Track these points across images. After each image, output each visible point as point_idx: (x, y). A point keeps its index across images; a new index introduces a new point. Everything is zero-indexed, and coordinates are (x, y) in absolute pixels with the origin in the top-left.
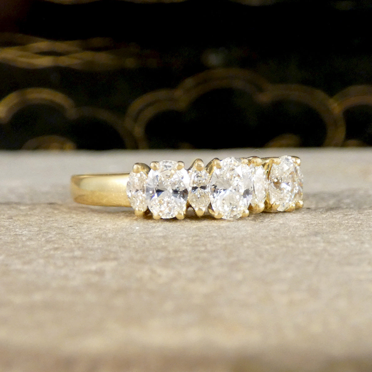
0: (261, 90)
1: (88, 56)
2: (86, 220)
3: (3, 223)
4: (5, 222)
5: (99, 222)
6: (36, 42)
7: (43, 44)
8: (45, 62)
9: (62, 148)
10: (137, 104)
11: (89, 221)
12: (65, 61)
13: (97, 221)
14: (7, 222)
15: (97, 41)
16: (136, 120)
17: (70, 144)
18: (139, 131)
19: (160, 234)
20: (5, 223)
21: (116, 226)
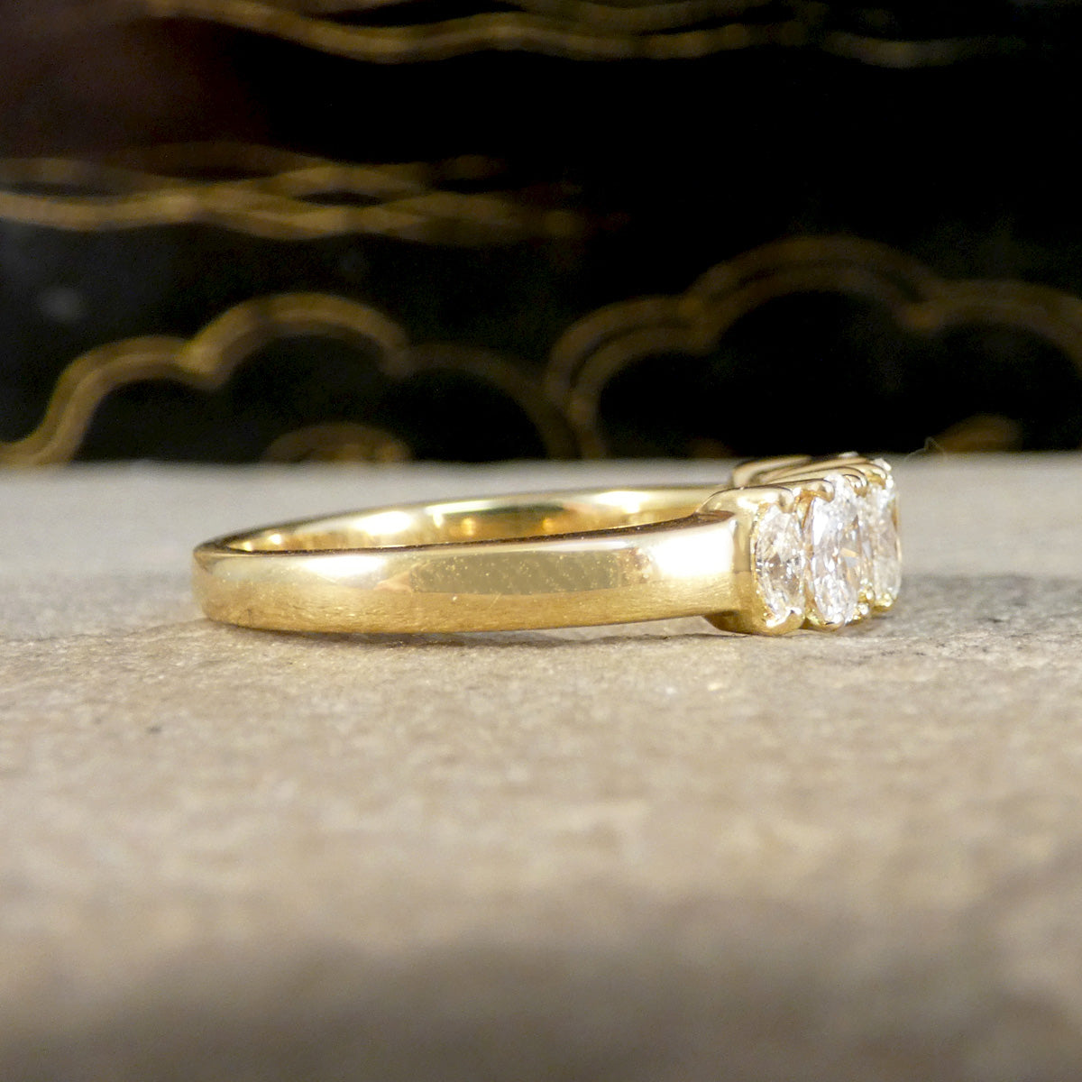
0: (914, 296)
1: (444, 205)
2: (511, 668)
3: (268, 677)
4: (272, 675)
5: (551, 672)
6: (300, 168)
7: (321, 174)
8: (326, 221)
9: (371, 457)
10: (580, 335)
11: (521, 669)
12: (379, 220)
13: (545, 670)
14: (278, 674)
15: (468, 166)
16: (574, 378)
17: (393, 447)
18: (581, 409)
19: (747, 711)
20: (274, 678)
21: (605, 685)
